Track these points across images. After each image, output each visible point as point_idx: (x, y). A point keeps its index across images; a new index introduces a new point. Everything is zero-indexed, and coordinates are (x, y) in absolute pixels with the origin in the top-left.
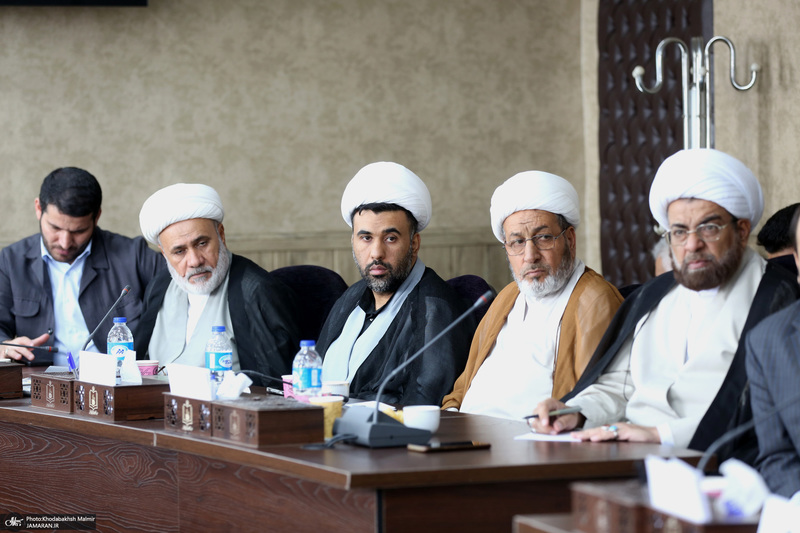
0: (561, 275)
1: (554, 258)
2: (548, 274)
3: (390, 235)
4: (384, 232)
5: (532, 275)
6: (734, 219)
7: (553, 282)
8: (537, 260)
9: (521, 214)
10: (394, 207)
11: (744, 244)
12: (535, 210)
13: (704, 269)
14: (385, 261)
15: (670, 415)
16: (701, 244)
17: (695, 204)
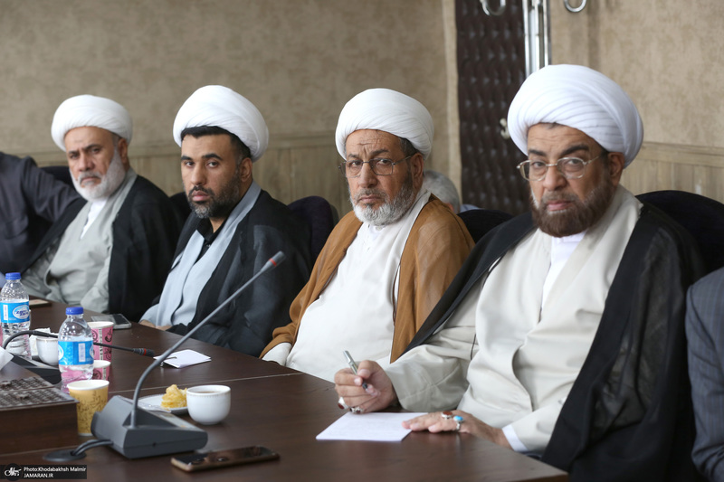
0: (399, 205)
1: (392, 186)
2: (384, 202)
3: (211, 160)
4: (203, 157)
5: (365, 201)
6: (604, 152)
7: (389, 211)
8: (372, 184)
9: (361, 134)
10: (215, 131)
11: (614, 182)
12: (377, 130)
13: (565, 211)
14: (207, 187)
15: (515, 384)
16: (561, 182)
17: (557, 131)
